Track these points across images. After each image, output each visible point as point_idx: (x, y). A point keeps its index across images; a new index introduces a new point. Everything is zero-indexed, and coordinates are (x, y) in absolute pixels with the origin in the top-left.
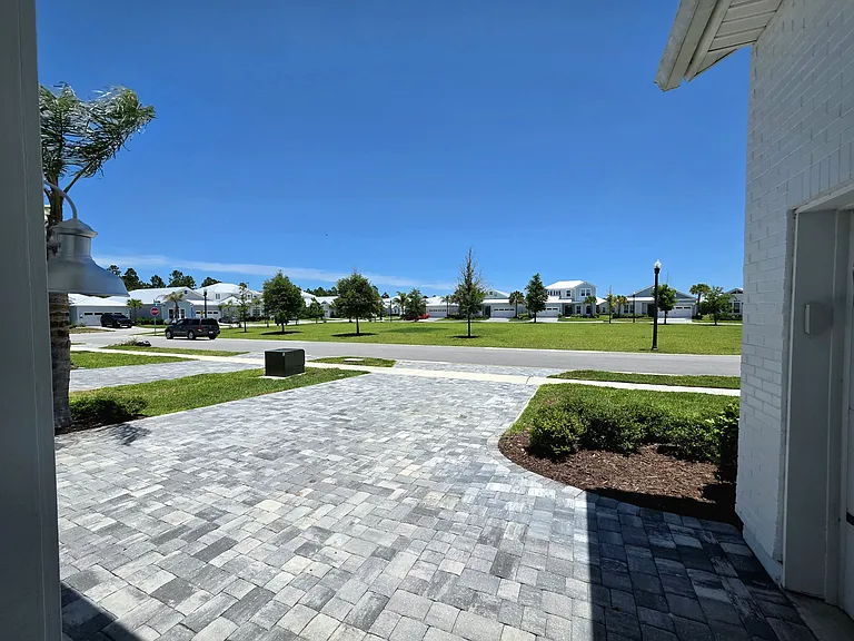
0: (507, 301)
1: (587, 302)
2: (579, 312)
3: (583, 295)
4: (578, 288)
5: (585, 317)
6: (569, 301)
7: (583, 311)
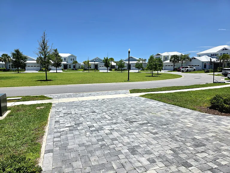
0: (35, 62)
1: (74, 63)
2: (70, 68)
3: (71, 60)
4: (69, 57)
5: (73, 70)
6: (65, 63)
7: (72, 67)
